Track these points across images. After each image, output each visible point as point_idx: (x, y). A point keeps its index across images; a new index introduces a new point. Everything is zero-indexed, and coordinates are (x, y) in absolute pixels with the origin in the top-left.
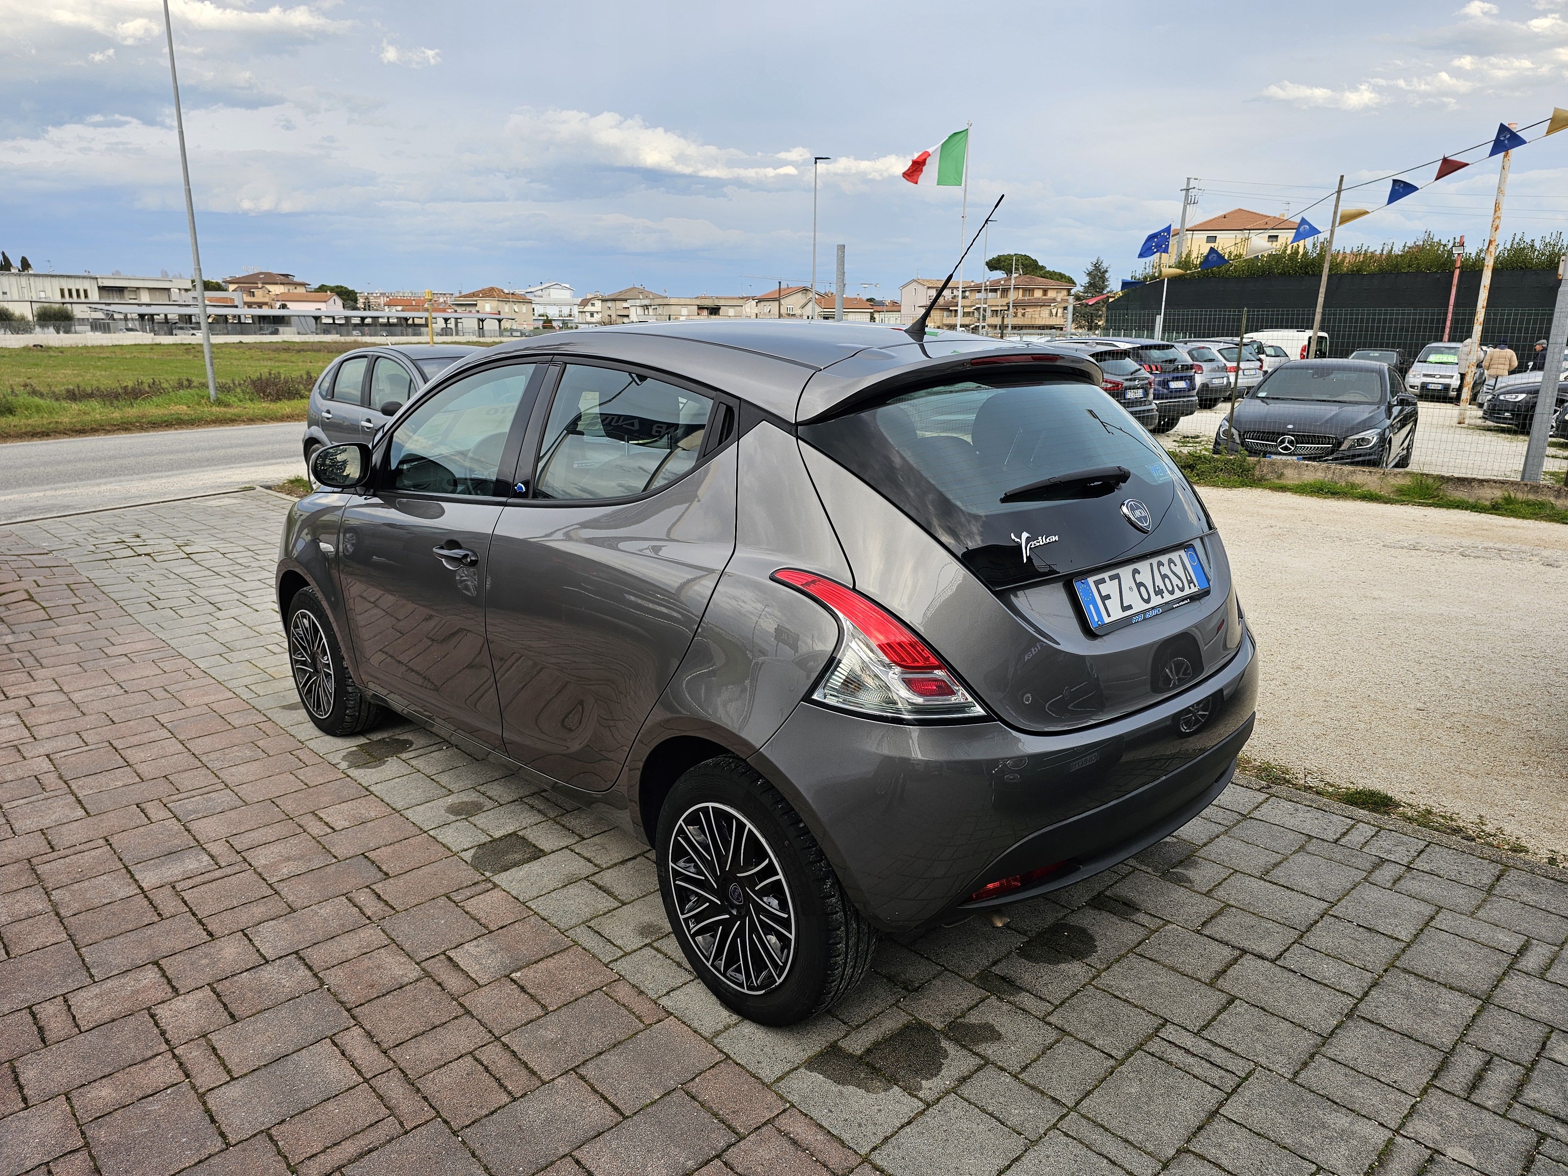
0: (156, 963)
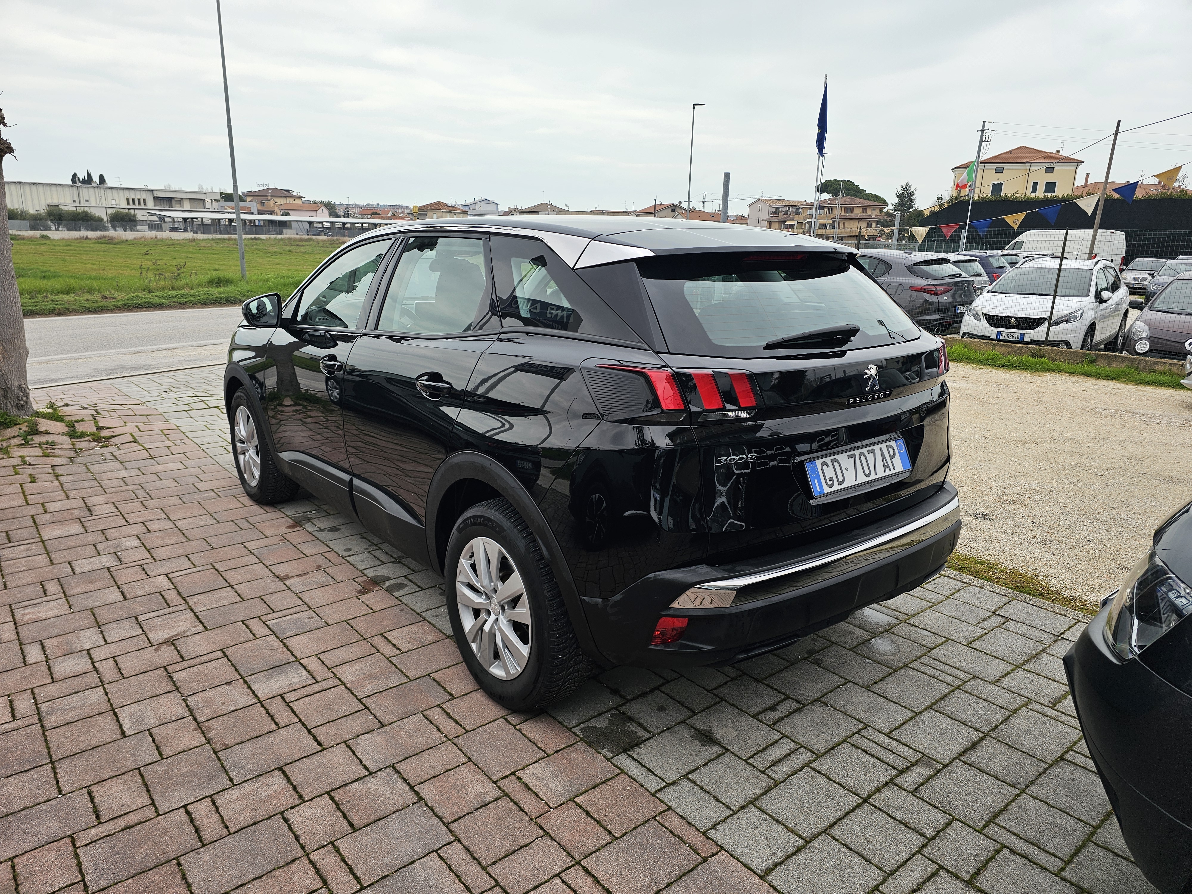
0: (280, 769)
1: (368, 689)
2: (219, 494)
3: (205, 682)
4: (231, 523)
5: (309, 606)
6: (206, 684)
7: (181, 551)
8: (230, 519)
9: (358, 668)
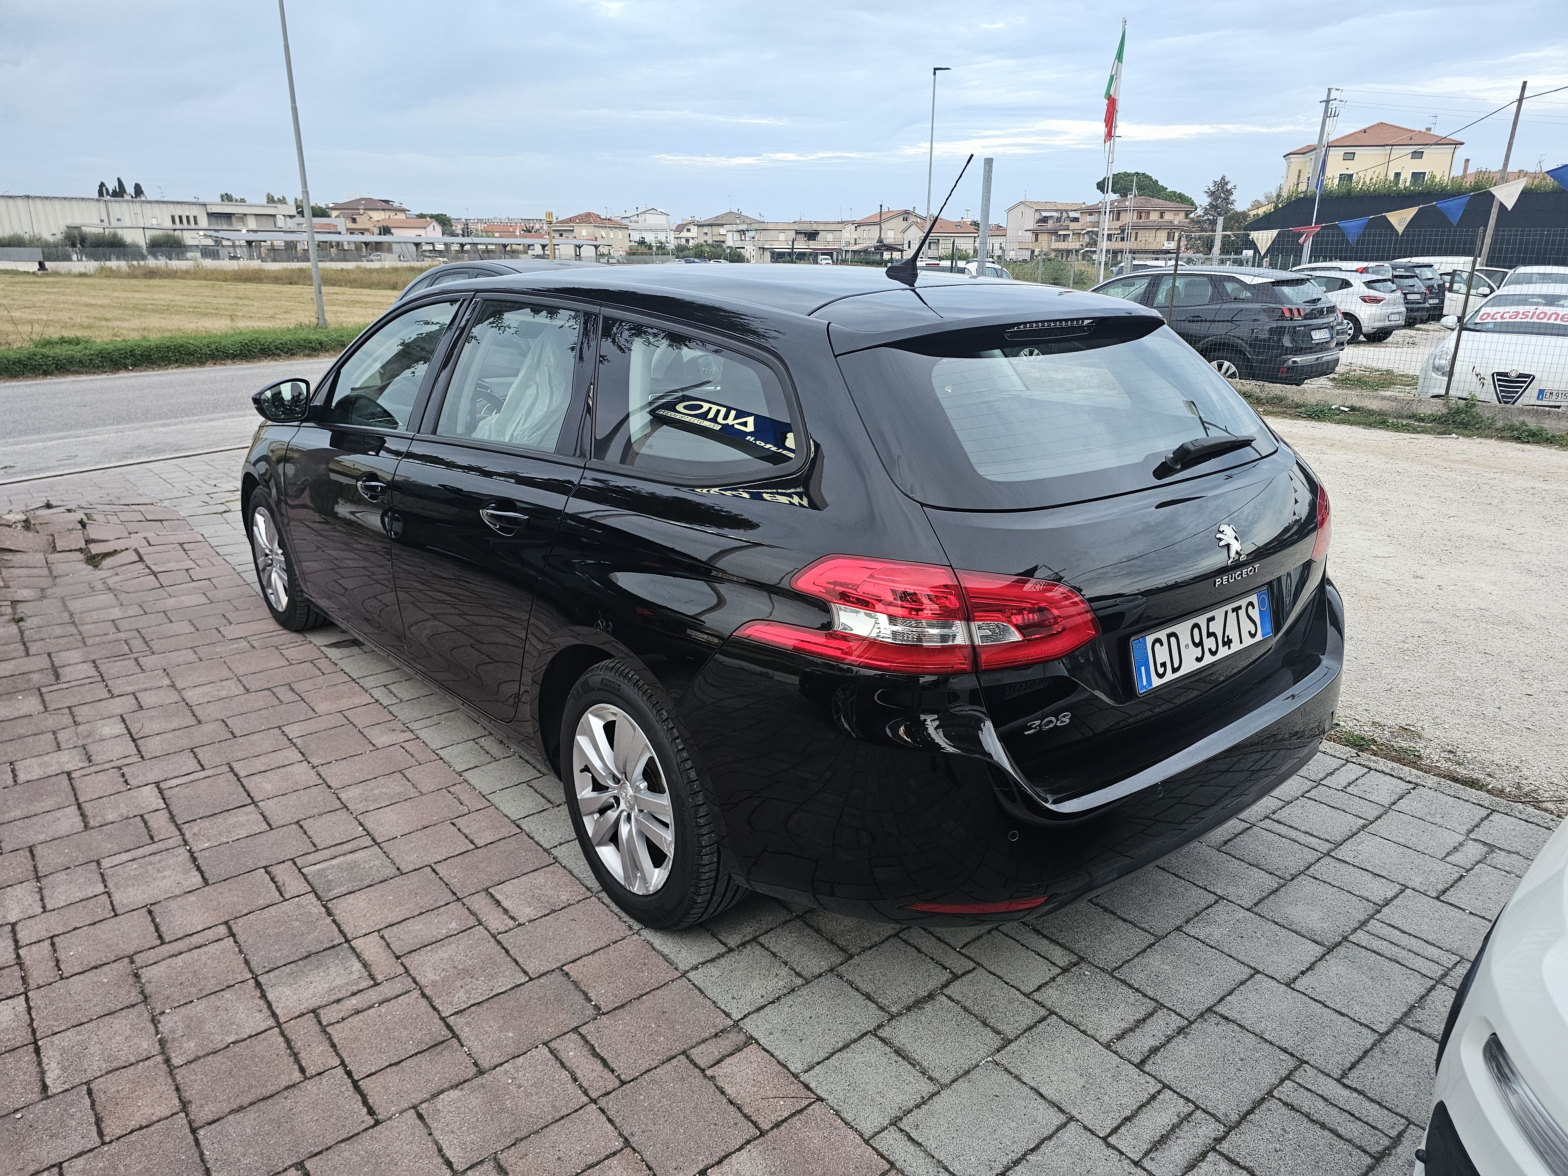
1: (460, 999)
2: (255, 644)
3: (192, 985)
4: (267, 692)
5: (374, 840)
6: (194, 990)
7: (186, 743)
8: (267, 686)
9: (446, 955)
